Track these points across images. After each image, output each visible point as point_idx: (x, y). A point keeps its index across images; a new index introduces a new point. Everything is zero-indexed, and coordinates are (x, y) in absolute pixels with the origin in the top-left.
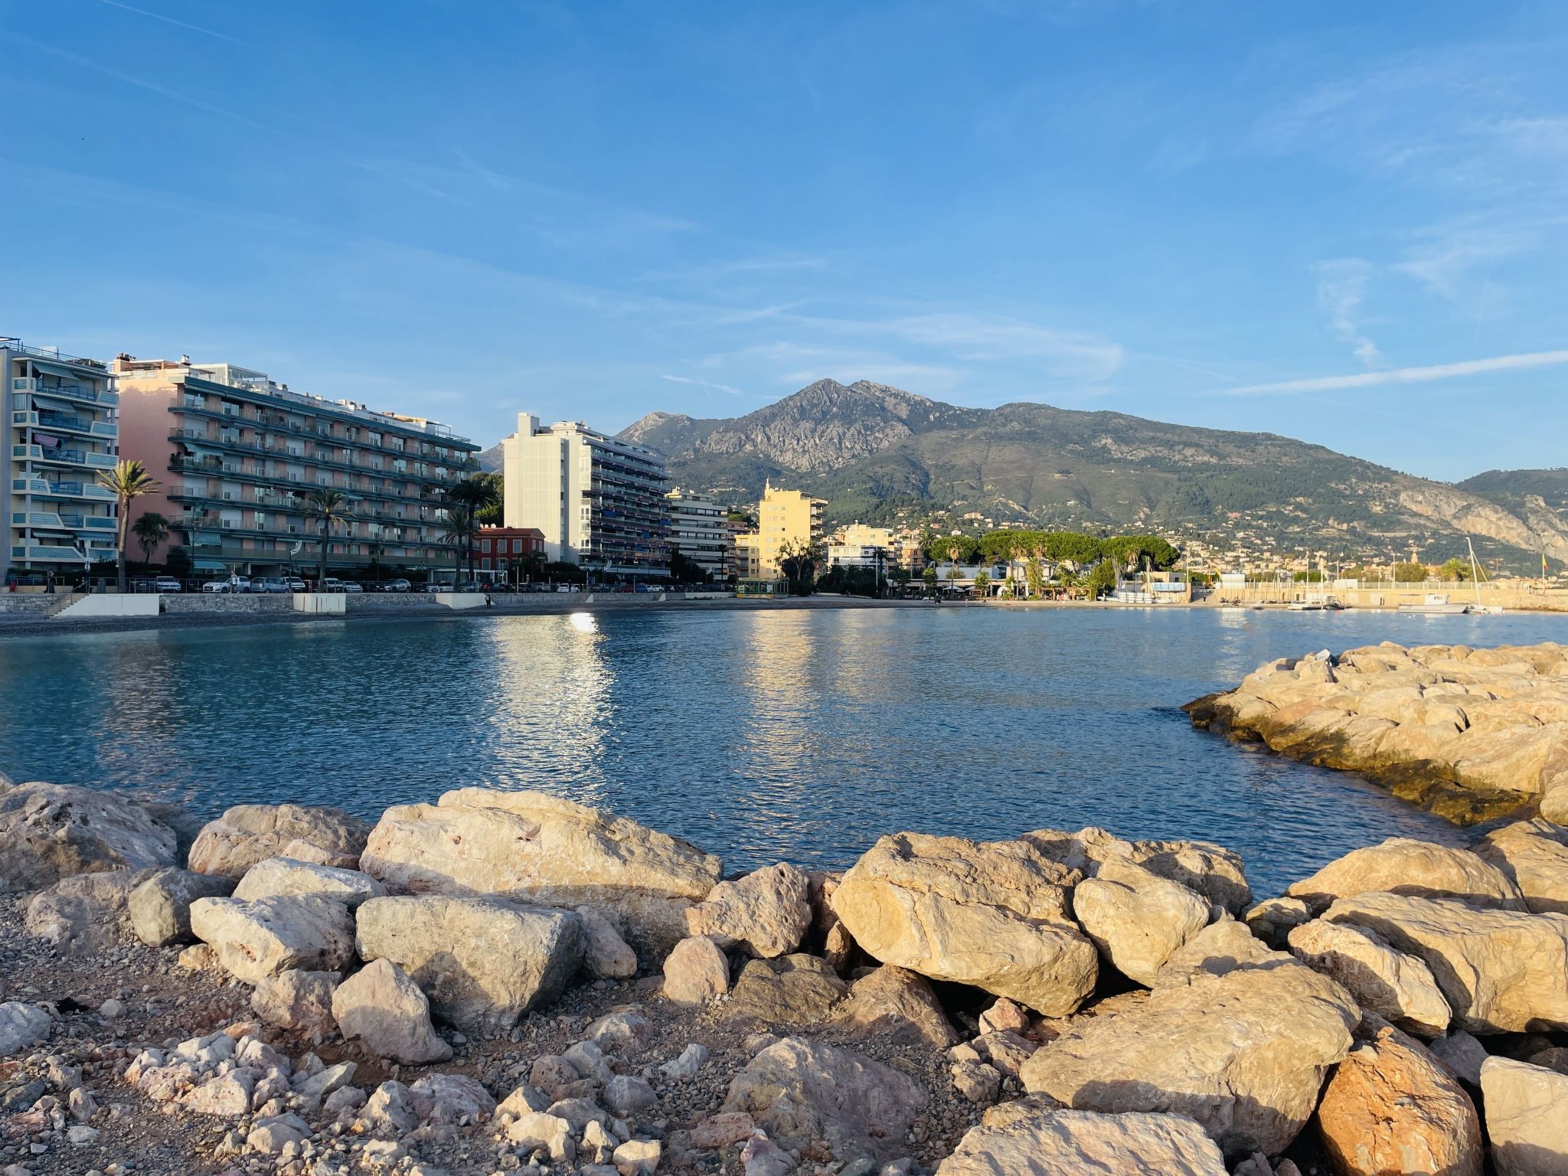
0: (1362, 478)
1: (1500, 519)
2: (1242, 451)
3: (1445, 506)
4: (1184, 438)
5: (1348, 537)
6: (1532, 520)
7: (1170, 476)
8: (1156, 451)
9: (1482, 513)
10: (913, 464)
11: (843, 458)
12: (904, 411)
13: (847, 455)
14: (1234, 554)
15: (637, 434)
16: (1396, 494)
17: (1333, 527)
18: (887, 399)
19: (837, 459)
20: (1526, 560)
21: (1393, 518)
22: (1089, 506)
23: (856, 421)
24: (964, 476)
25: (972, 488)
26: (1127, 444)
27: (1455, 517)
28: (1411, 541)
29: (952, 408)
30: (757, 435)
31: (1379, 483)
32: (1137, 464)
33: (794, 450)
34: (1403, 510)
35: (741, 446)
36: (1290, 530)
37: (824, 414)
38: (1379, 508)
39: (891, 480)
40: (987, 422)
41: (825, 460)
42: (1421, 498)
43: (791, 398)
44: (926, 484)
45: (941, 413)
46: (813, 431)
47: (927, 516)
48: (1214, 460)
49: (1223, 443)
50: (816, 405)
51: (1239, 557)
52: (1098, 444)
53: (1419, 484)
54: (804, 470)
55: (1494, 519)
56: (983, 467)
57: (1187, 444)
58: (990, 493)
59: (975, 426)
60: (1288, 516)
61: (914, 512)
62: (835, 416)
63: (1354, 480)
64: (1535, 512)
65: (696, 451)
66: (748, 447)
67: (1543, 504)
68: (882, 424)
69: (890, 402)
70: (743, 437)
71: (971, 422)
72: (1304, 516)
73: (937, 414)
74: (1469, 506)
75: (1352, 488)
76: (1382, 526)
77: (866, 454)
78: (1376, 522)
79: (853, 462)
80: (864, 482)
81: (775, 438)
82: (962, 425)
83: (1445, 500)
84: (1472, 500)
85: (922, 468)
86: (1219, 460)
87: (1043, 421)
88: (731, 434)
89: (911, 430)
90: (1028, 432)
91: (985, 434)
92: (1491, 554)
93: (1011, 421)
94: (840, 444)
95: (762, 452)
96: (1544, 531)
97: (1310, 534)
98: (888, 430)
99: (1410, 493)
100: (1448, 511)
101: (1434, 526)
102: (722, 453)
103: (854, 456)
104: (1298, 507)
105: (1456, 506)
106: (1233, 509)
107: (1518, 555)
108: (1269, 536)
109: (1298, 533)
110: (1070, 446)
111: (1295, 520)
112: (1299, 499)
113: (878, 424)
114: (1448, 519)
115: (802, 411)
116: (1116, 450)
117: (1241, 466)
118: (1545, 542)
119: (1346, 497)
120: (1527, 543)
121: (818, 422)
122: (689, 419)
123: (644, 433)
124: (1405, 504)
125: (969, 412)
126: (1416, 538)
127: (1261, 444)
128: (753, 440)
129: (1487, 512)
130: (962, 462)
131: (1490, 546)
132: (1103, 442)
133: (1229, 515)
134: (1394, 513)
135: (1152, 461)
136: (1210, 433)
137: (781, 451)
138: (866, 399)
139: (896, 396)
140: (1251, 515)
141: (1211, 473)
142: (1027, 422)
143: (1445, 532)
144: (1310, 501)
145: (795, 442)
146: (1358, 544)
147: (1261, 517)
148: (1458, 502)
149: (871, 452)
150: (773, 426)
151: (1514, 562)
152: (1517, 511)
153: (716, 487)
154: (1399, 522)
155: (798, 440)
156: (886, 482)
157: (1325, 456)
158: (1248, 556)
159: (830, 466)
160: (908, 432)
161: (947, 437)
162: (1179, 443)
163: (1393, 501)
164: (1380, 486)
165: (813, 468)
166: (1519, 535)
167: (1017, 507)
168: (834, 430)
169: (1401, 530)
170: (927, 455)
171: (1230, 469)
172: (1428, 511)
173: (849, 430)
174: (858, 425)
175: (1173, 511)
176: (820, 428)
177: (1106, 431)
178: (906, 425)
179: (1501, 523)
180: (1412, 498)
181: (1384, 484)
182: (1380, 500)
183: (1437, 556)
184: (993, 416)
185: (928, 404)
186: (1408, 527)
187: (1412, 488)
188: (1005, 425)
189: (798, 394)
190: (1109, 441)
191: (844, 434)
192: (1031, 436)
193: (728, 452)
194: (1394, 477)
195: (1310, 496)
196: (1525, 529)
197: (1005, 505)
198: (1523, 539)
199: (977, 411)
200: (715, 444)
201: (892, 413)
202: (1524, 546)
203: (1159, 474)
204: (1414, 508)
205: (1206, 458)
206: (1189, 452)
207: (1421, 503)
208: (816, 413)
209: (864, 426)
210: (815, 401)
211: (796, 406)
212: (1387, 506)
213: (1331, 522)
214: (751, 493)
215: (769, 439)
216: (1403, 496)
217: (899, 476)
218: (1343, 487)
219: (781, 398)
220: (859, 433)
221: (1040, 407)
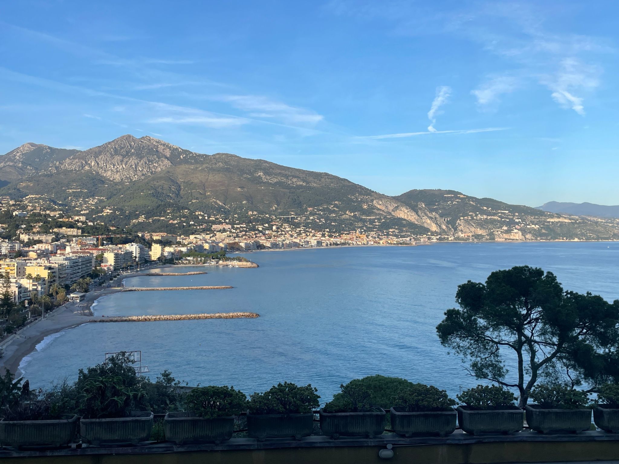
0: (360, 194)
1: (408, 212)
2: (316, 180)
3: (389, 206)
4: (293, 174)
5: (353, 219)
6: (420, 213)
7: (286, 190)
8: (281, 179)
9: (402, 209)
10: (172, 181)
11: (138, 175)
12: (168, 153)
13: (140, 174)
14: (300, 229)
15: (18, 154)
16: (372, 201)
17: (348, 215)
18: (159, 146)
19: (134, 176)
20: (417, 228)
21: (371, 211)
22: (252, 203)
23: (144, 157)
24: (197, 188)
25: (201, 194)
26: (269, 176)
27: (393, 211)
28: (376, 221)
29: (191, 153)
30: (91, 162)
31: (366, 196)
32: (273, 184)
33: (112, 170)
34: (374, 207)
35: (83, 167)
36: (332, 215)
37: (127, 153)
38: (366, 207)
39: (162, 189)
40: (208, 161)
41: (128, 176)
42: (381, 203)
43: (109, 143)
44: (179, 190)
45: (186, 155)
46: (122, 161)
47: (180, 212)
48: (304, 184)
49: (309, 176)
50: (123, 148)
51: (301, 230)
52: (257, 175)
53: (381, 197)
54: (117, 180)
55: (406, 212)
56: (206, 184)
57: (294, 177)
58: (209, 197)
59: (202, 163)
60: (331, 209)
61: (174, 210)
62: (133, 154)
63: (357, 195)
64: (420, 209)
65: (57, 168)
66: (87, 168)
67: (424, 206)
68: (157, 159)
69: (161, 148)
70: (84, 162)
71: (201, 161)
72: (337, 210)
73: (184, 156)
74: (398, 206)
75: (356, 198)
76: (366, 214)
77: (149, 174)
78: (364, 212)
79: (143, 178)
80: (149, 190)
81: (101, 164)
82: (197, 162)
83: (389, 204)
84: (399, 204)
85: (177, 183)
86: (306, 184)
87: (233, 163)
88: (77, 160)
89: (172, 163)
90: (226, 168)
91: (207, 168)
92: (404, 226)
93: (219, 162)
94: (136, 168)
95: (94, 171)
96: (423, 217)
97: (339, 217)
98: (160, 162)
99: (377, 201)
100: (391, 208)
101: (385, 214)
102: (72, 170)
103: (143, 175)
104: (336, 206)
105: (393, 206)
106: (310, 207)
107: (414, 226)
108: (322, 218)
109: (334, 217)
110: (245, 176)
111: (334, 211)
112: (336, 202)
113: (155, 159)
114: (391, 211)
115: (116, 151)
116: (264, 178)
117: (315, 187)
118: (424, 221)
119: (354, 202)
120: (417, 221)
121: (124, 156)
122: (49, 148)
123: (23, 154)
124: (375, 205)
125: (200, 155)
126: (378, 219)
127: (323, 178)
128: (89, 164)
129: (404, 209)
130: (196, 181)
131: (404, 222)
132: (259, 174)
133: (308, 209)
134: (371, 209)
135: (279, 184)
136: (303, 172)
137: (105, 171)
138: (149, 146)
139: (164, 145)
140: (317, 209)
141: (303, 190)
142: (226, 163)
143: (389, 217)
144: (340, 203)
145: (112, 166)
146: (356, 222)
147: (321, 210)
148: (394, 205)
149: (152, 173)
150: (100, 157)
151: (412, 229)
152: (415, 209)
153: (71, 189)
154: (373, 213)
155: (114, 166)
156: (159, 190)
157: (347, 184)
158: (304, 230)
159: (131, 179)
160: (170, 164)
161: (189, 168)
162: (290, 176)
163: (371, 204)
164: (367, 197)
165: (122, 180)
166: (414, 218)
167: (221, 204)
168: (133, 161)
169: (373, 216)
170: (180, 176)
171: (310, 188)
172: (383, 208)
173: (140, 161)
174: (145, 159)
175: (286, 207)
176: (125, 160)
177: (260, 169)
178: (169, 160)
179: (408, 213)
180: (378, 203)
181: (368, 196)
182: (366, 203)
183: (385, 226)
184: (211, 158)
185: (180, 150)
186: (376, 214)
187: (378, 199)
188: (216, 164)
189: (113, 141)
190: (262, 174)
191: (138, 163)
192: (228, 170)
193: (75, 170)
194: (372, 194)
195: (340, 201)
196: (417, 216)
197: (216, 203)
198: (416, 220)
199: (203, 155)
200: (67, 165)
201: (162, 154)
202: (416, 223)
203: (282, 190)
204: (378, 206)
205: (301, 183)
206: (295, 180)
207: (381, 204)
208: (123, 151)
209: (148, 159)
210: (123, 146)
211: (112, 148)
212: (369, 206)
213: (347, 212)
214: (90, 193)
215: (98, 164)
216: (375, 202)
217: (166, 186)
218: (353, 197)
219: (104, 143)
220: (146, 163)
221: (232, 156)
